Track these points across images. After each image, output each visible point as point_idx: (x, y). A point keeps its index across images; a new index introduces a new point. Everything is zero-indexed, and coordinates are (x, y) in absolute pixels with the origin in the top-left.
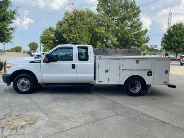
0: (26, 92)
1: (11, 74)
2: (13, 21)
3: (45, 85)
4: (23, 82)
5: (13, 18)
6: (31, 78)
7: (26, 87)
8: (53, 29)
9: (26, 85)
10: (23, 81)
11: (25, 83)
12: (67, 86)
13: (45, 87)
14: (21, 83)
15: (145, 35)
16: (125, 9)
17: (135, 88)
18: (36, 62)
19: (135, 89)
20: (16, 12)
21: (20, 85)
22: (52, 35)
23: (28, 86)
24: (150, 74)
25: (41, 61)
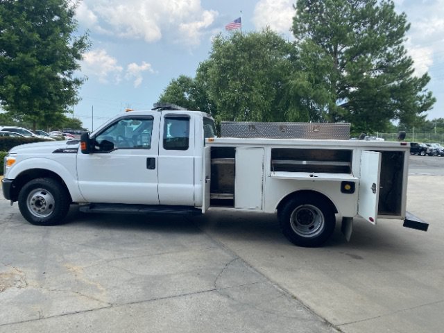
0: (47, 221)
1: (13, 177)
2: (77, 62)
3: (85, 207)
4: (38, 197)
5: (79, 57)
6: (56, 188)
7: (44, 208)
8: (189, 80)
9: (45, 204)
10: (39, 194)
11: (43, 199)
12: (136, 210)
13: (85, 211)
14: (33, 200)
15: (423, 89)
16: (368, 25)
17: (310, 225)
18: (66, 152)
19: (312, 228)
20: (85, 42)
21: (32, 204)
22: (185, 93)
23: (50, 206)
24: (348, 187)
25: (77, 149)
